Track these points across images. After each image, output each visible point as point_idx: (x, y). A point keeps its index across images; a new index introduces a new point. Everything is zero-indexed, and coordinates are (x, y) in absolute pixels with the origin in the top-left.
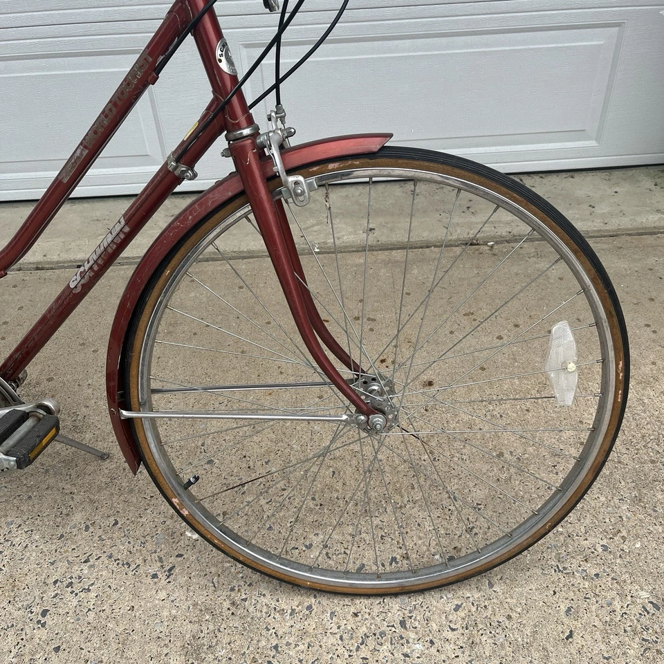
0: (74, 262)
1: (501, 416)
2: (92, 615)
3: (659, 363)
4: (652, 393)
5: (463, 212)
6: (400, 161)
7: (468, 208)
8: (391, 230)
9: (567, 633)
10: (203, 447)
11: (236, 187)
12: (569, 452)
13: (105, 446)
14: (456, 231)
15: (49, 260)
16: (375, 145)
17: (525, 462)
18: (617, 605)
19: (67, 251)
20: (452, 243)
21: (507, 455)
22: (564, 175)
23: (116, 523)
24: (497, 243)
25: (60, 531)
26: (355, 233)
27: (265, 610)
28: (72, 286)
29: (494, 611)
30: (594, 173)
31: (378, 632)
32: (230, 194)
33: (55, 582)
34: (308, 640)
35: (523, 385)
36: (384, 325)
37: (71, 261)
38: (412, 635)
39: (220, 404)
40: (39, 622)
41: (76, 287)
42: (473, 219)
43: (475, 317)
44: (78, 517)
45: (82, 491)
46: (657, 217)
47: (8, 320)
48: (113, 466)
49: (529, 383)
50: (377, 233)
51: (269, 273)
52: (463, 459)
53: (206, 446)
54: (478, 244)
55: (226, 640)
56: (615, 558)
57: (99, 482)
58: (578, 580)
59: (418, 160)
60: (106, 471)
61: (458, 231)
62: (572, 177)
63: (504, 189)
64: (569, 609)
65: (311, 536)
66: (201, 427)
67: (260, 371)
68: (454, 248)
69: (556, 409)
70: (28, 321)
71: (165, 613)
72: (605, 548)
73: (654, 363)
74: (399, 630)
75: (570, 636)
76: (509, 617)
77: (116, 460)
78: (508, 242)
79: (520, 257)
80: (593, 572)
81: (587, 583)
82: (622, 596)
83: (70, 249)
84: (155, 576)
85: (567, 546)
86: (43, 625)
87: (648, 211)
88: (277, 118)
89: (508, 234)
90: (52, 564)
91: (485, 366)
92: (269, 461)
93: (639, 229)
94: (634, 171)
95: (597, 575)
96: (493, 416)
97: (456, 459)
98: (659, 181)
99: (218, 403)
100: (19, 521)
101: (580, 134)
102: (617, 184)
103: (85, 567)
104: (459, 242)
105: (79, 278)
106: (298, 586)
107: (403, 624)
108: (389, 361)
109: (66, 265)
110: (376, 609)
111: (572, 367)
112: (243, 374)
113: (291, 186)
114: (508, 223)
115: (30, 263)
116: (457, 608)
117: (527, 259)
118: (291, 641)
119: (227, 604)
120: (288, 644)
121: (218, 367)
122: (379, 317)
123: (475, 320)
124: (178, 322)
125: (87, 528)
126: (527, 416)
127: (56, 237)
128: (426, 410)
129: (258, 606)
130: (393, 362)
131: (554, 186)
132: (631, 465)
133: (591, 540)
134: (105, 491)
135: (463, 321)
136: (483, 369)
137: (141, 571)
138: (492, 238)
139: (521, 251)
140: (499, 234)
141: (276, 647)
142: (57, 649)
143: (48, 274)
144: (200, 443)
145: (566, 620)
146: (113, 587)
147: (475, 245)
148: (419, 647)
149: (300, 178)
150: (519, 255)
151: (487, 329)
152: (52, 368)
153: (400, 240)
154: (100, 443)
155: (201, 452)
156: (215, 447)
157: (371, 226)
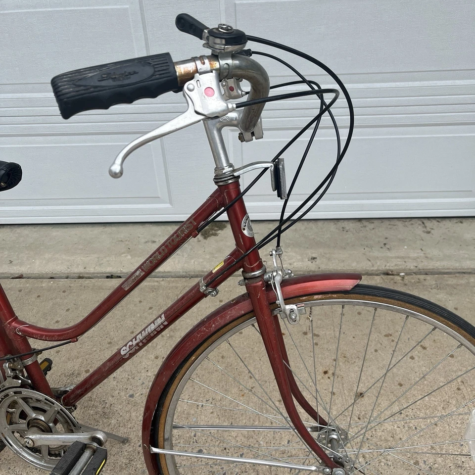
0: (105, 273)
1: (416, 428)
5: (381, 248)
6: (366, 297)
7: (385, 244)
8: (329, 259)
10: (195, 438)
12: (468, 464)
13: (125, 432)
14: (376, 263)
15: (87, 271)
17: (436, 471)
19: (100, 265)
20: (374, 272)
21: (421, 464)
22: (455, 220)
24: (407, 274)
26: (302, 261)
28: (123, 353)
32: (243, 312)
35: (432, 402)
36: (326, 340)
37: (102, 273)
39: (207, 401)
41: (125, 355)
42: (389, 254)
43: (393, 338)
45: (109, 469)
47: (59, 319)
48: (130, 449)
49: (436, 400)
50: (318, 261)
51: (240, 290)
52: (388, 465)
53: (197, 437)
54: (393, 275)
57: (121, 463)
59: (379, 297)
60: (126, 453)
61: (378, 264)
62: (461, 222)
66: (194, 420)
67: (235, 375)
68: (375, 277)
69: (458, 425)
70: (72, 321)
77: (133, 444)
78: (415, 273)
79: (425, 287)
83: (102, 263)
88: (276, 255)
89: (415, 268)
91: (402, 383)
92: (243, 454)
96: (410, 428)
97: (383, 464)
99: (205, 400)
101: (470, 193)
104: (379, 272)
105: (128, 350)
108: (330, 372)
109: (99, 275)
112: (223, 376)
113: (288, 313)
114: (415, 259)
115: (75, 273)
117: (430, 290)
121: (205, 369)
122: (321, 333)
123: (393, 341)
124: (177, 328)
126: (436, 430)
127: (93, 254)
128: (359, 418)
130: (333, 374)
131: (448, 230)
134: (125, 471)
135: (384, 341)
136: (401, 385)
138: (403, 271)
139: (425, 283)
140: (408, 267)
143: (87, 282)
144: (193, 434)
147: (391, 275)
149: (294, 306)
150: (424, 286)
151: (402, 349)
152: (89, 361)
153: (335, 268)
154: (122, 428)
155: (193, 442)
156: (204, 438)
157: (314, 256)
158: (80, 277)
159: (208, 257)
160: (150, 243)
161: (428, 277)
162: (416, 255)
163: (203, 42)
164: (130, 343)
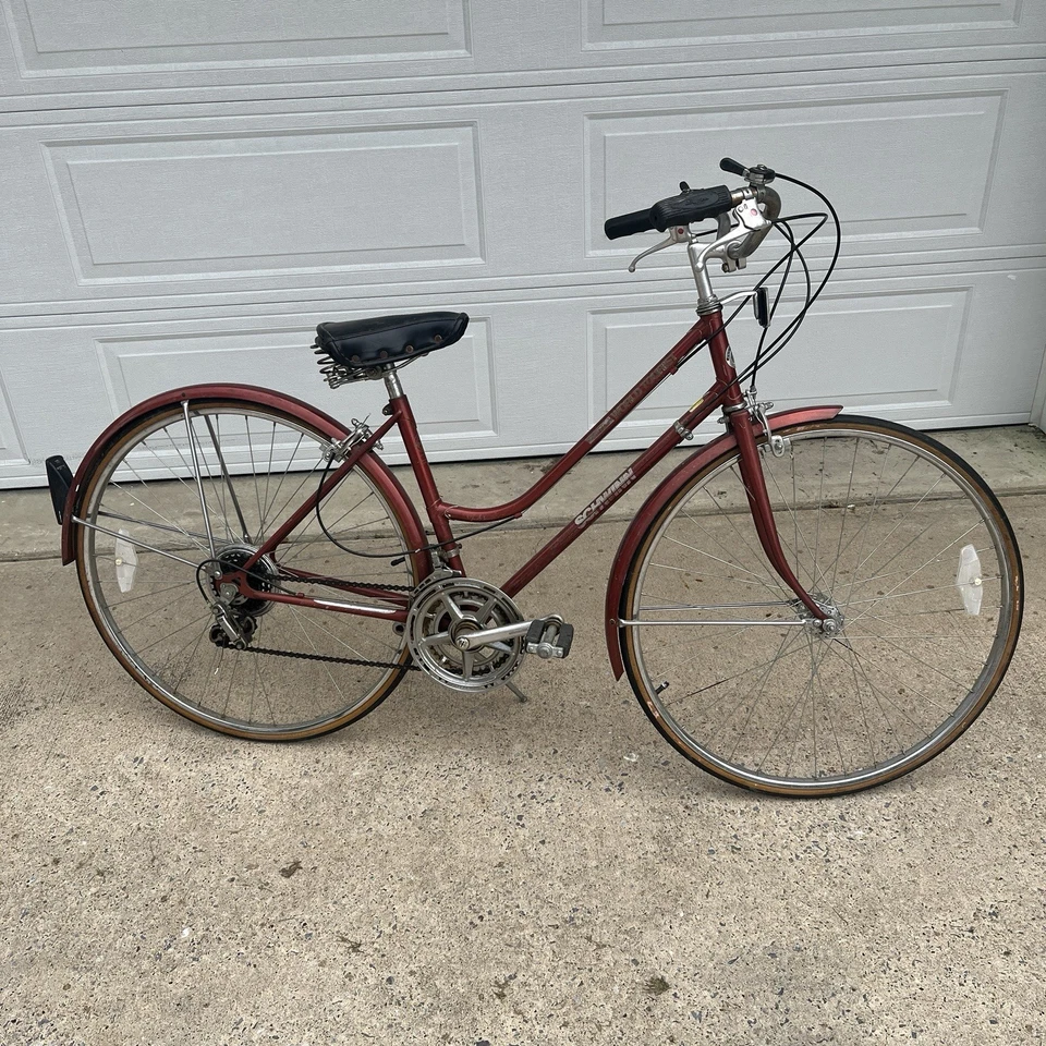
2: (563, 819)
3: (1040, 612)
4: (1037, 638)
5: (817, 475)
6: (849, 425)
7: (821, 470)
9: (987, 819)
11: (729, 444)
14: (813, 494)
16: (831, 414)
18: (1027, 799)
20: (810, 505)
23: (556, 752)
24: (858, 505)
25: (506, 759)
27: (717, 811)
28: (577, 522)
29: (920, 806)
30: (949, 433)
31: (821, 824)
33: (520, 796)
34: (762, 831)
38: (853, 825)
40: (518, 824)
41: (581, 525)
42: (829, 482)
44: (518, 747)
45: (513, 727)
46: (1021, 477)
54: (838, 507)
55: (689, 833)
56: (1021, 766)
58: (990, 782)
61: (815, 494)
63: (924, 444)
64: (986, 803)
65: (742, 757)
71: (628, 816)
72: (1011, 759)
73: (1036, 613)
74: (840, 822)
75: (990, 820)
76: (934, 810)
78: (870, 503)
80: (1003, 776)
81: (998, 785)
82: (1031, 793)
84: (607, 790)
85: (976, 758)
86: (523, 826)
87: (1012, 472)
89: (868, 496)
90: (511, 782)
93: (1004, 490)
94: (991, 431)
95: (1006, 779)
98: (1019, 441)
100: (466, 752)
101: (932, 393)
102: (975, 445)
103: (542, 784)
105: (585, 517)
106: (747, 788)
107: (842, 817)
110: (816, 810)
111: (978, 581)
113: (774, 443)
114: (867, 485)
116: (887, 805)
118: (747, 831)
119: (681, 808)
120: (744, 834)
125: (531, 756)
129: (710, 809)
132: (1025, 696)
133: (997, 754)
134: (534, 727)
137: (593, 786)
138: (852, 501)
139: (885, 513)
140: (859, 496)
141: (735, 836)
142: (543, 842)
145: (984, 810)
146: (574, 798)
148: (860, 832)
149: (779, 437)
157: (721, 490)
158: (376, 537)
159: (564, 500)
160: (471, 488)
161: (888, 507)
162: (867, 481)
163: (743, 178)
164: (589, 509)
